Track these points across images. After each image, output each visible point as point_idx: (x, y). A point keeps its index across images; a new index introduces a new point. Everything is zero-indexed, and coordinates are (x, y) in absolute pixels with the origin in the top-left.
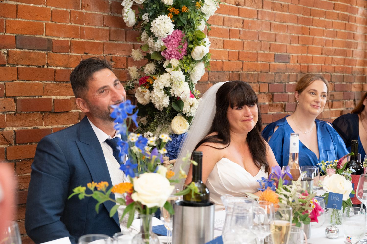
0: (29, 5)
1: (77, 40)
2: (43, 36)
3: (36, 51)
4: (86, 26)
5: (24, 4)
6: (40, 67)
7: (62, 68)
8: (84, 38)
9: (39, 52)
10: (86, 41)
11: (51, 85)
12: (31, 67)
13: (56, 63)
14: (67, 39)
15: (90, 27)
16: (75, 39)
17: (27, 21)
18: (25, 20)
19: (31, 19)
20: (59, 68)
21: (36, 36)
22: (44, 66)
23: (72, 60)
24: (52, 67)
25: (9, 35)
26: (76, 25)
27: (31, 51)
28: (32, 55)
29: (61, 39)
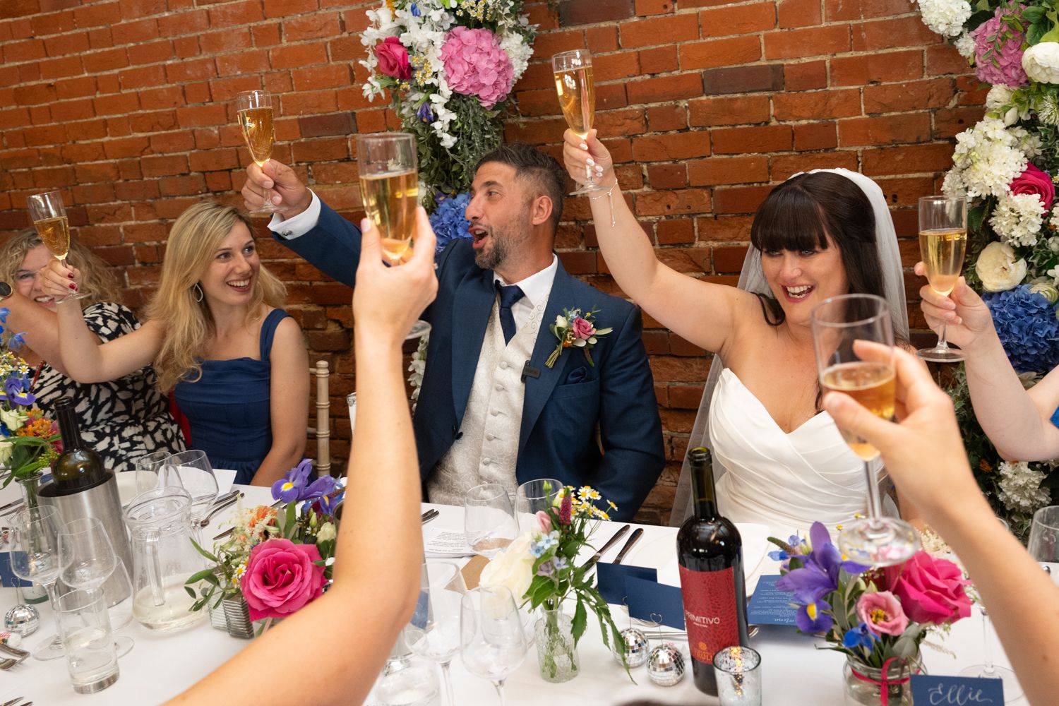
0: (723, 6)
1: (848, 55)
2: (763, 62)
3: (750, 95)
4: (869, 20)
5: (713, 8)
6: (758, 124)
7: (812, 121)
8: (864, 49)
9: (756, 94)
10: (872, 53)
11: (791, 158)
12: (738, 127)
13: (795, 112)
14: (819, 58)
15: (881, 19)
16: (839, 56)
17: (725, 38)
18: (720, 38)
19: (733, 34)
20: (804, 122)
21: (745, 65)
22: (767, 123)
23: (834, 101)
24: (788, 123)
25: (690, 72)
26: (842, 23)
27: (738, 95)
28: (738, 105)
29: (805, 60)
